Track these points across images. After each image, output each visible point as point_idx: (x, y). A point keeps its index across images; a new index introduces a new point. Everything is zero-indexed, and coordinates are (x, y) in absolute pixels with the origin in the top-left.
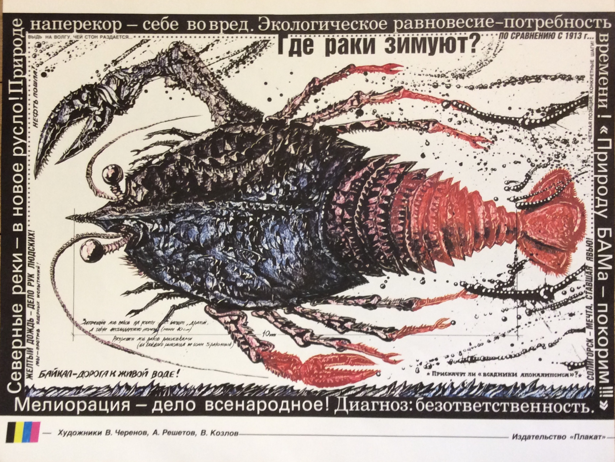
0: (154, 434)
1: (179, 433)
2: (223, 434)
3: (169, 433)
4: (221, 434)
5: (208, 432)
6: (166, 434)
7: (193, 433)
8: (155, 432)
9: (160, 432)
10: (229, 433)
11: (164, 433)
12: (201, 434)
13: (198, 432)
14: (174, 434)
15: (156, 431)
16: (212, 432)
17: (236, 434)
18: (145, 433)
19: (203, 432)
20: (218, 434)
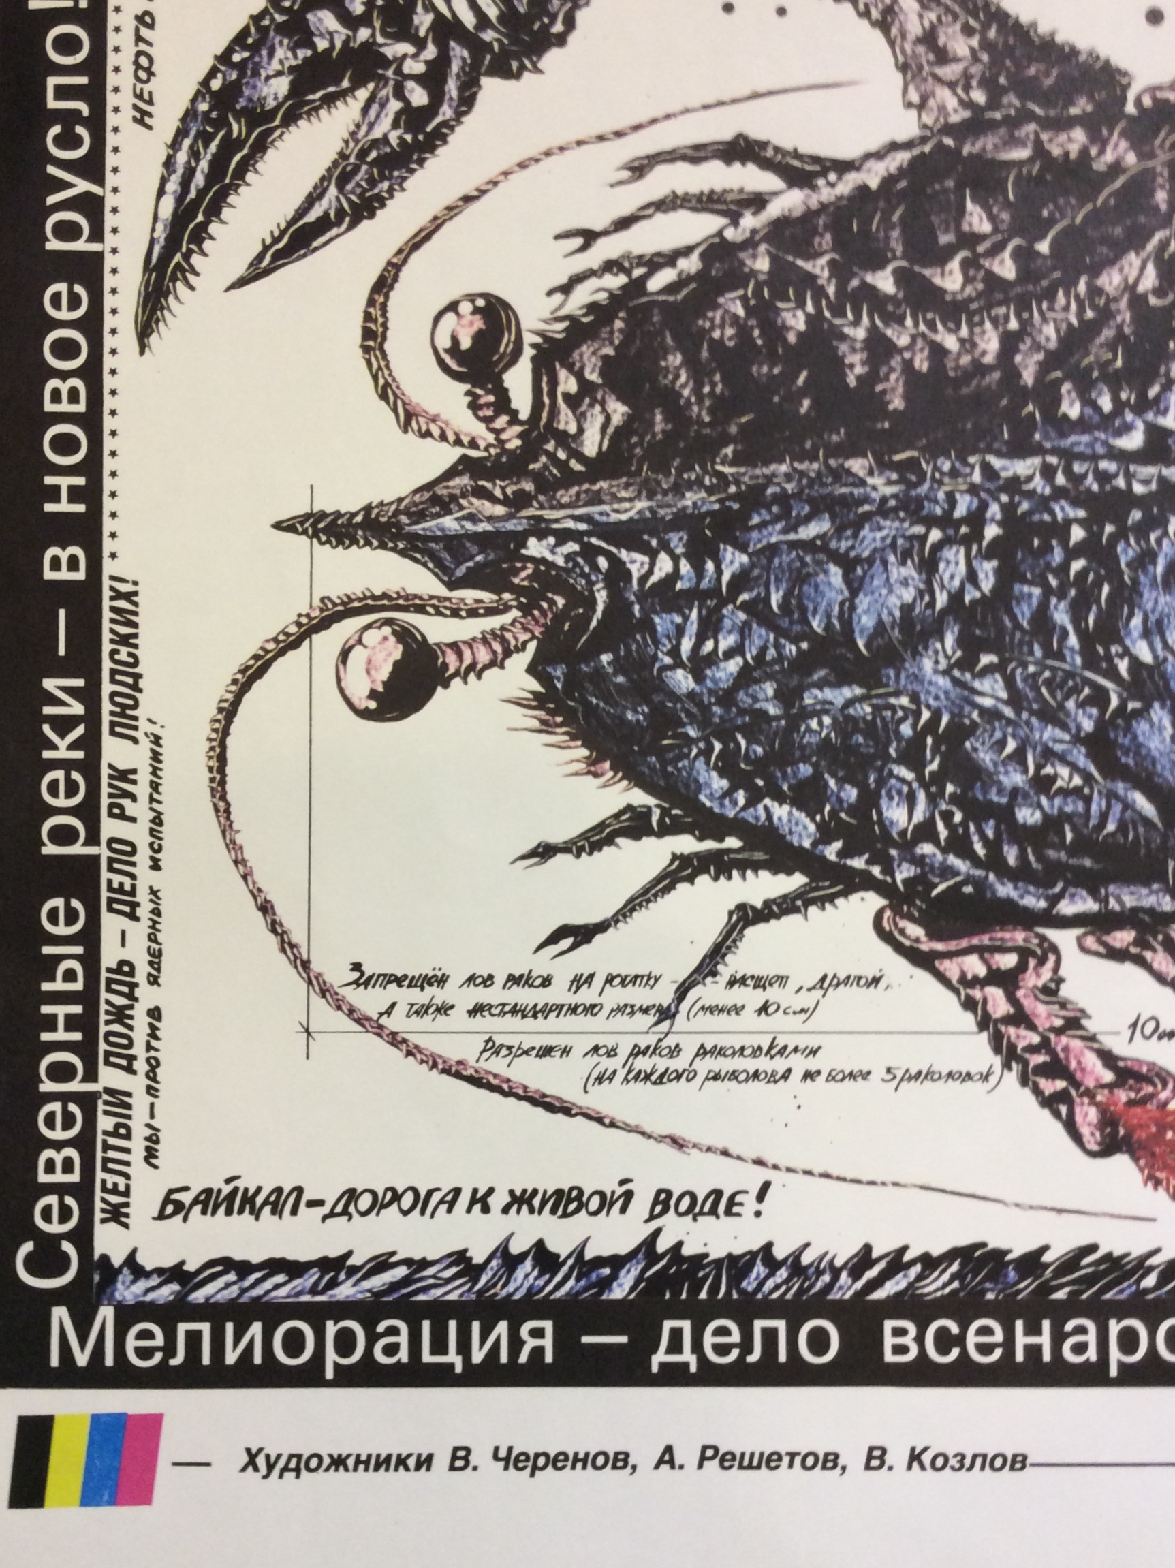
0: (660, 1462)
1: (771, 1461)
2: (963, 1463)
3: (727, 1460)
4: (953, 1462)
5: (898, 1456)
6: (712, 1466)
7: (830, 1461)
8: (667, 1458)
9: (687, 1454)
10: (988, 1462)
11: (703, 1459)
12: (868, 1467)
13: (854, 1458)
14: (749, 1463)
15: (669, 1449)
16: (915, 1457)
17: (1018, 1462)
18: (621, 1460)
19: (876, 1458)
20: (941, 1462)
